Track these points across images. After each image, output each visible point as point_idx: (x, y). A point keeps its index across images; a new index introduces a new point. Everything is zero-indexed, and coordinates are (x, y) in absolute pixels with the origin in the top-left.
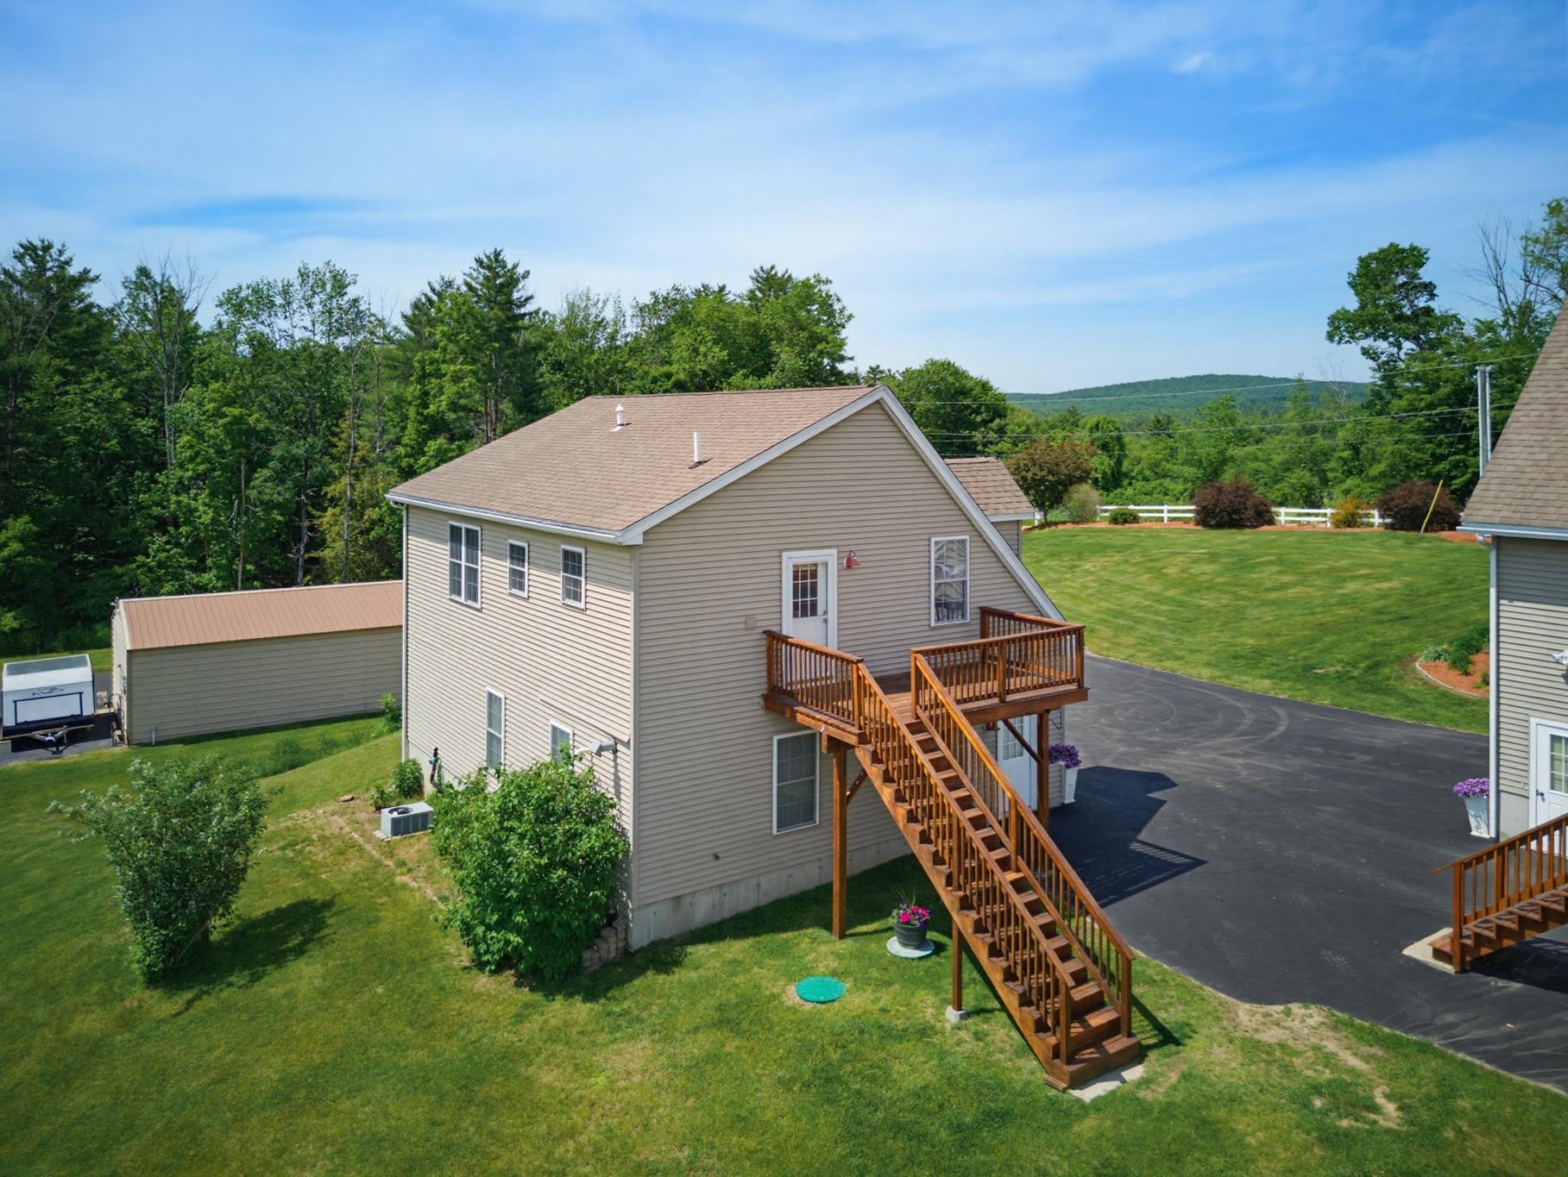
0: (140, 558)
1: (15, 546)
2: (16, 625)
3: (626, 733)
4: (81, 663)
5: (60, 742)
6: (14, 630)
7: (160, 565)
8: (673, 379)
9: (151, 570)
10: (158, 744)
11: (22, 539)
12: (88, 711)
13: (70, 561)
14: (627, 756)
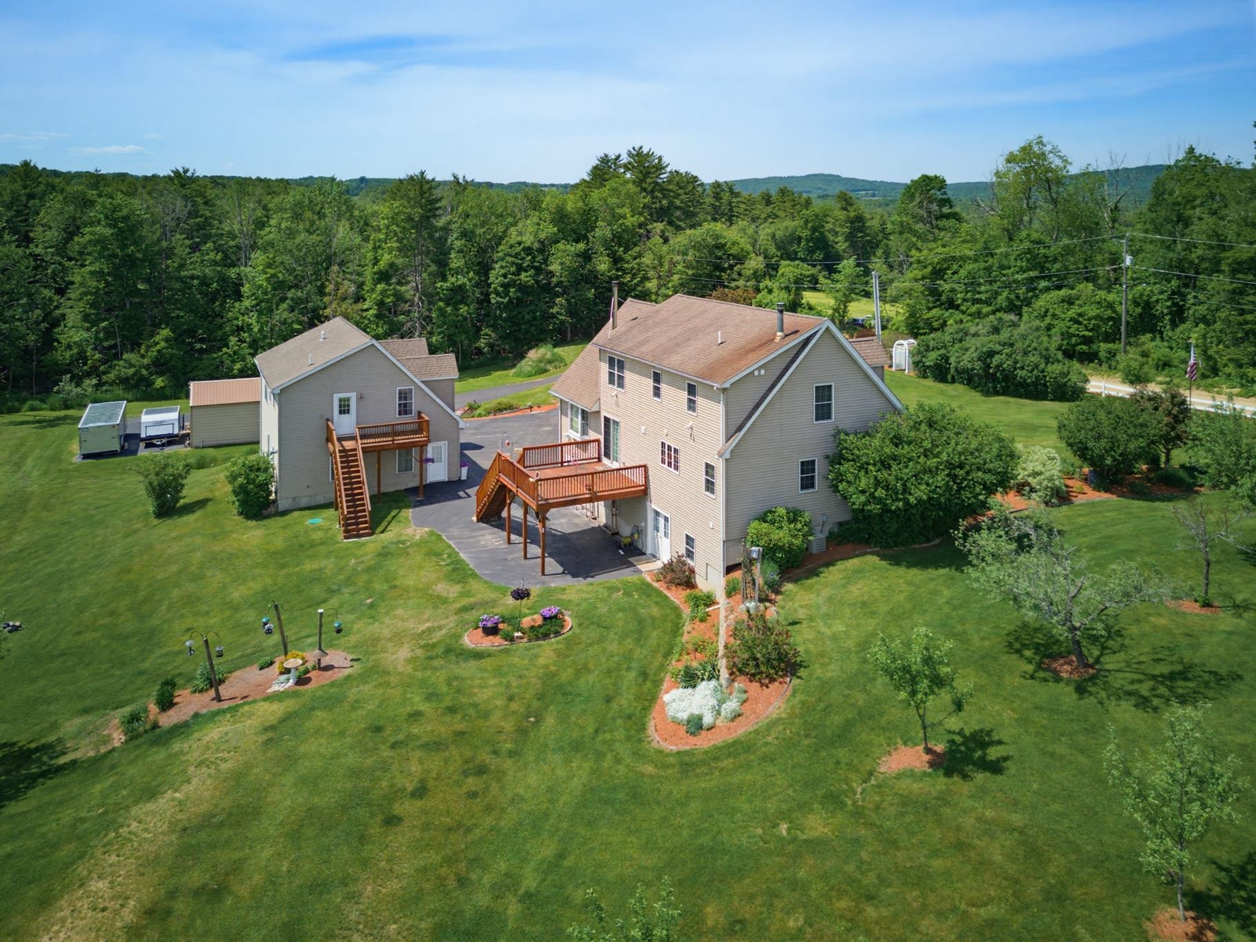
0: (225, 350)
1: (163, 344)
2: (162, 385)
3: (276, 449)
4: (175, 410)
5: (163, 445)
6: (161, 387)
7: (235, 353)
8: (522, 245)
9: (230, 356)
10: (203, 447)
11: (167, 340)
12: (176, 432)
13: (193, 349)
14: (276, 456)
